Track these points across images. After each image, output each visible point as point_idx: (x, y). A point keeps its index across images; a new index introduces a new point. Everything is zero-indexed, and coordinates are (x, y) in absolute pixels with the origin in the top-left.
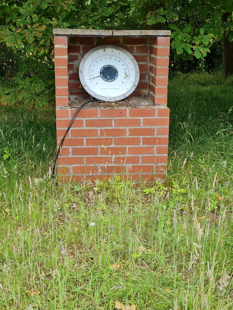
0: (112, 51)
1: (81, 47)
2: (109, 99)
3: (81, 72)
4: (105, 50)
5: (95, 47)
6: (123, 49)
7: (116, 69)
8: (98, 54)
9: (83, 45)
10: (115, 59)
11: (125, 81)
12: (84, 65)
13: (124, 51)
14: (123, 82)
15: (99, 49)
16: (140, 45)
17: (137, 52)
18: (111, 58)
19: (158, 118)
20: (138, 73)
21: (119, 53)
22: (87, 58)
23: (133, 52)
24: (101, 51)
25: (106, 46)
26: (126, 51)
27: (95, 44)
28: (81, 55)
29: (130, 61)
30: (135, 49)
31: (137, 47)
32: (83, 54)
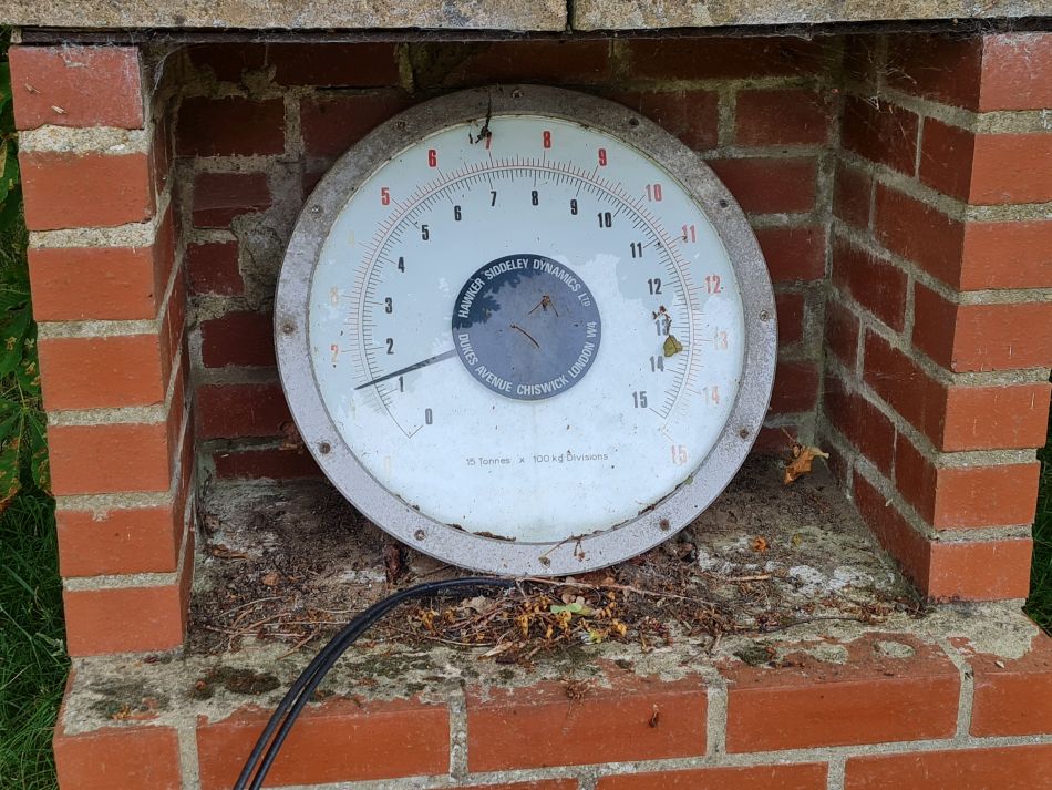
0: (547, 136)
1: (292, 104)
2: (533, 555)
3: (289, 329)
4: (486, 133)
5: (404, 103)
6: (634, 123)
7: (585, 289)
8: (433, 162)
9: (309, 90)
10: (574, 205)
11: (657, 385)
12: (315, 263)
13: (645, 134)
14: (641, 400)
15: (440, 122)
16: (769, 83)
17: (742, 138)
18: (535, 195)
19: (975, 743)
20: (765, 317)
21: (602, 154)
22: (338, 207)
23: (708, 137)
24: (453, 142)
25: (496, 100)
26: (657, 134)
27: (407, 81)
28: (296, 168)
29: (692, 215)
30: (724, 113)
31: (745, 97)
32: (310, 162)
